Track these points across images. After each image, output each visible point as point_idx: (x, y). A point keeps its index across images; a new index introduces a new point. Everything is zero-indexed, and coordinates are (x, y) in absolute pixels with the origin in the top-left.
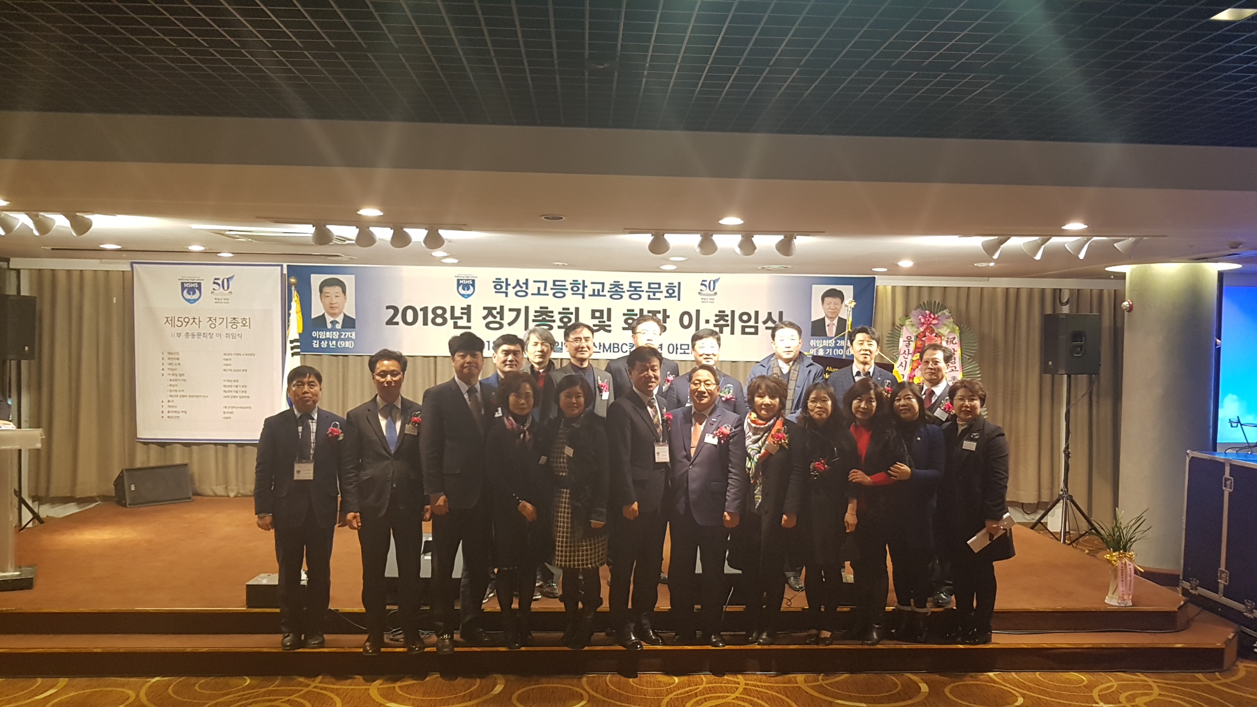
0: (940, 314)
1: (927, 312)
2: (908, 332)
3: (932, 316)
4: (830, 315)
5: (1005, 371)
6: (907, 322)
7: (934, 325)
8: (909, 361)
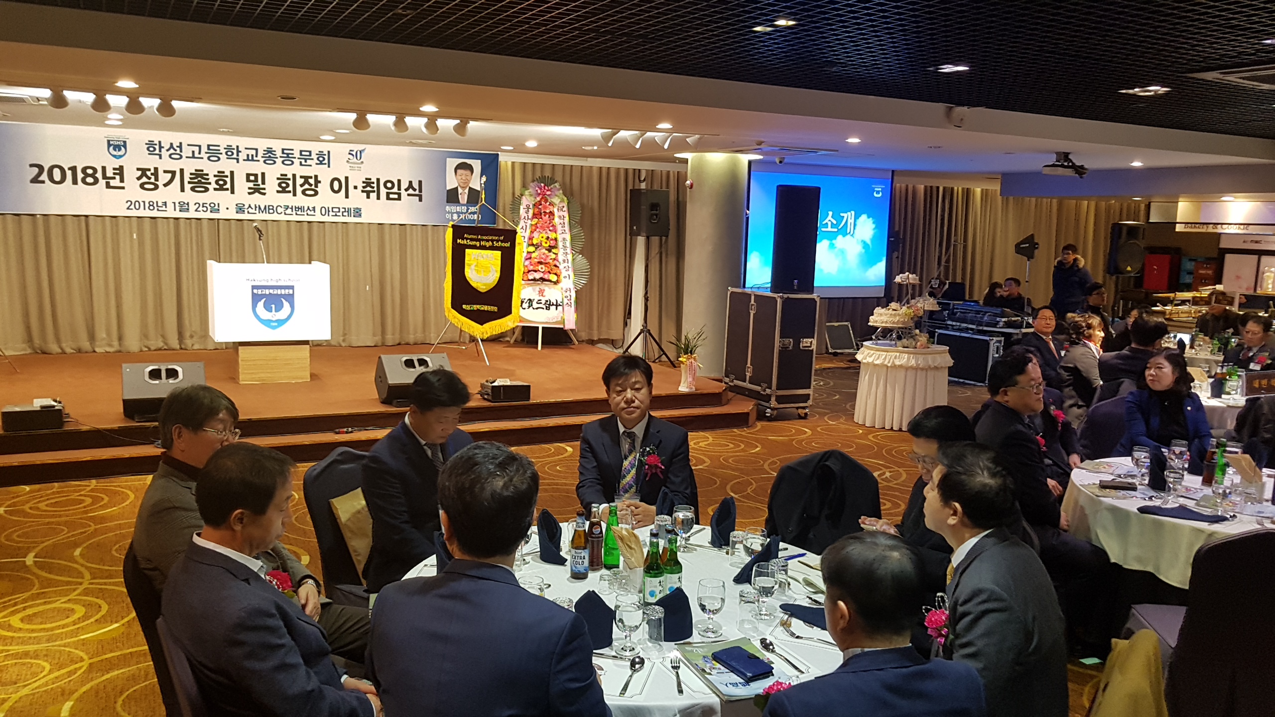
0: (552, 186)
1: (542, 185)
2: (527, 201)
3: (546, 188)
4: (462, 185)
5: (599, 234)
6: (527, 193)
7: (549, 195)
8: (528, 226)
